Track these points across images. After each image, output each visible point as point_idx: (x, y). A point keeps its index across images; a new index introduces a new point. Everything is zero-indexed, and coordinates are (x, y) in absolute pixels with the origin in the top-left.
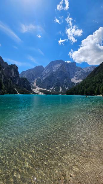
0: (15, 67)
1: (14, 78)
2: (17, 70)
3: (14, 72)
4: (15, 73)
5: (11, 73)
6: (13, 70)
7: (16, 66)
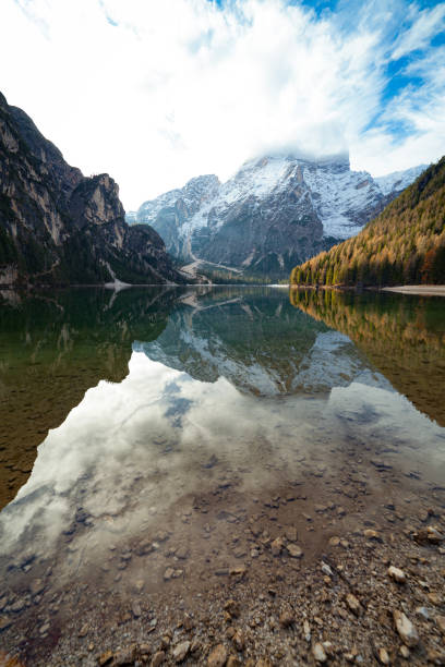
0: (107, 185)
1: (106, 225)
2: (116, 194)
3: (102, 204)
4: (106, 207)
5: (95, 207)
6: (97, 197)
7: (111, 181)
